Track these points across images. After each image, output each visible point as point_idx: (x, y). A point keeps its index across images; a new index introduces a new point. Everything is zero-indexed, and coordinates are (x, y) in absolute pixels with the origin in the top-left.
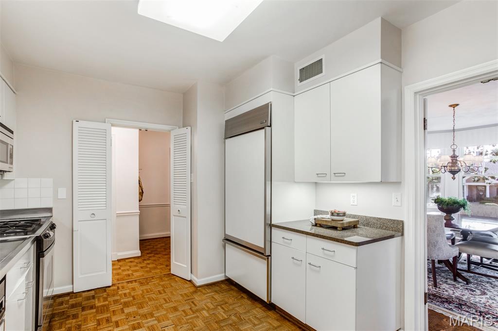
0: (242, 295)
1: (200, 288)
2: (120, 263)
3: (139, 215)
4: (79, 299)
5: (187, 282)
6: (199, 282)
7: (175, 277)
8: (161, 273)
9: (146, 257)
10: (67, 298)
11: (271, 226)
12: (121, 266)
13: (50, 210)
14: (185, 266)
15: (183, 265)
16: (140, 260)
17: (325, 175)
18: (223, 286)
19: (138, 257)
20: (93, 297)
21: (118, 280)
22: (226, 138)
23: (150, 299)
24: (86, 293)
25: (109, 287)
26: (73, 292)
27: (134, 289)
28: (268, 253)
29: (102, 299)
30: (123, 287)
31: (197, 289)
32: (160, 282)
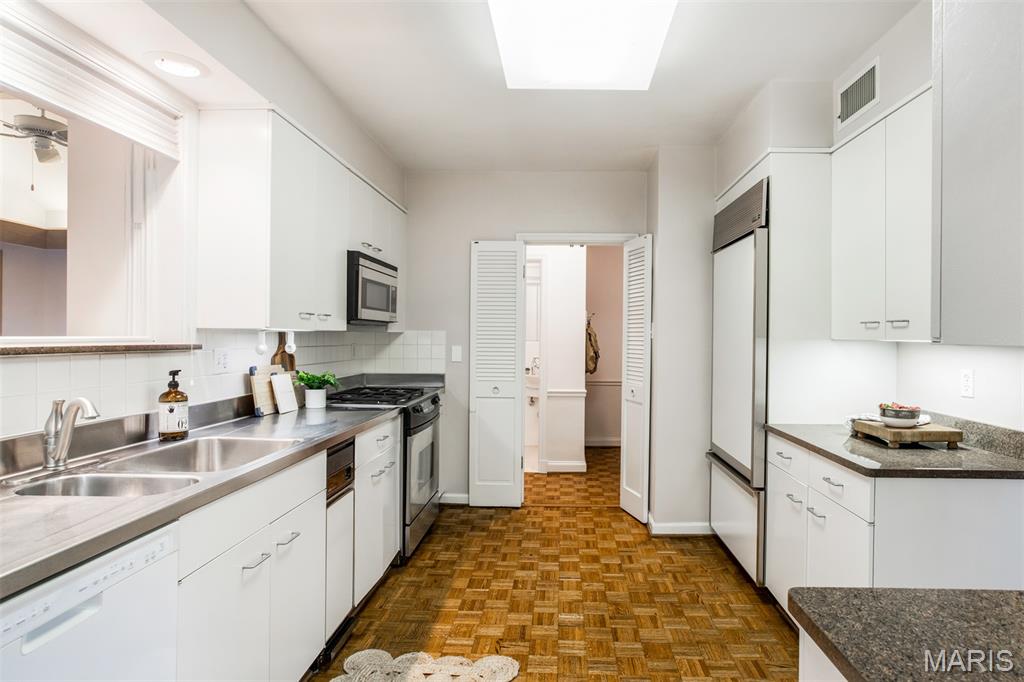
0: (728, 566)
1: (656, 540)
2: (549, 479)
3: (586, 398)
4: (473, 516)
5: (641, 526)
6: (657, 528)
7: (624, 514)
8: (604, 503)
9: (594, 476)
10: (460, 511)
11: (767, 430)
12: (547, 482)
13: (441, 378)
14: (639, 495)
15: (635, 493)
16: (583, 479)
17: (876, 325)
18: (701, 544)
19: (581, 474)
20: (491, 517)
21: (534, 502)
22: (715, 251)
23: (565, 538)
24: (485, 510)
25: (517, 508)
26: (468, 505)
27: (550, 519)
28: (758, 482)
29: (500, 522)
30: (536, 513)
31: (651, 540)
32: (596, 516)
